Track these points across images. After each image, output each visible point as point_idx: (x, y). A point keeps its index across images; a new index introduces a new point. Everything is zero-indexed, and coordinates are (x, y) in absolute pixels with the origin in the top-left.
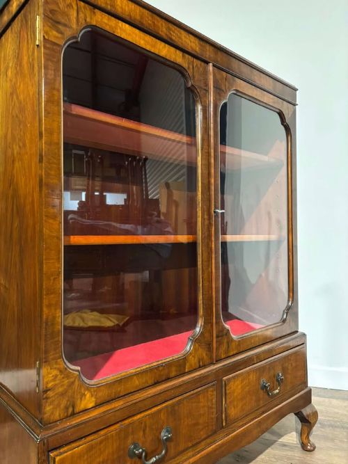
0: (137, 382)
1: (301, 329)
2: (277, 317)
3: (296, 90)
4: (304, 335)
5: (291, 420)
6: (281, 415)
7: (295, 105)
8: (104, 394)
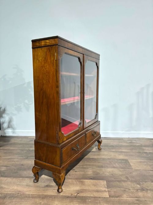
0: (72, 135)
1: (99, 120)
2: (94, 118)
3: (100, 55)
4: (100, 121)
5: (97, 143)
6: (95, 141)
7: (99, 59)
8: (67, 138)
